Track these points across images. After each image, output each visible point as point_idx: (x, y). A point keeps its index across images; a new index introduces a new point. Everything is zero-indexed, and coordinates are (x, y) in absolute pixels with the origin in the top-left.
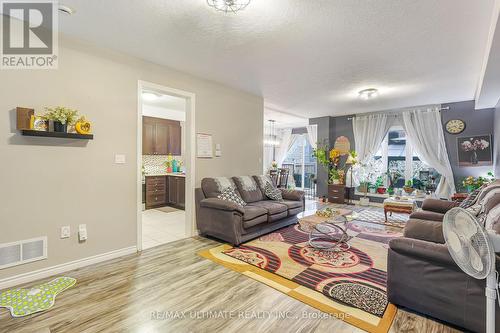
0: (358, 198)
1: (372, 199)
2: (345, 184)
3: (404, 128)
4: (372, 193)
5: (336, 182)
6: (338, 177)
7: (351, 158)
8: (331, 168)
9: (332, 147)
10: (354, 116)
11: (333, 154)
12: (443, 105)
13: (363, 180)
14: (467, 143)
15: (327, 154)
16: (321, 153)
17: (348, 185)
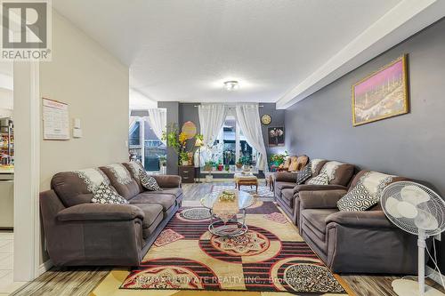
0: (204, 176)
1: (215, 176)
2: (193, 165)
3: (236, 117)
4: (215, 171)
5: (185, 163)
6: (187, 159)
7: (198, 142)
8: (180, 151)
9: (180, 132)
10: (200, 104)
11: (182, 137)
12: (260, 104)
13: (208, 160)
14: (273, 131)
15: (177, 137)
16: (171, 136)
17: (196, 165)
